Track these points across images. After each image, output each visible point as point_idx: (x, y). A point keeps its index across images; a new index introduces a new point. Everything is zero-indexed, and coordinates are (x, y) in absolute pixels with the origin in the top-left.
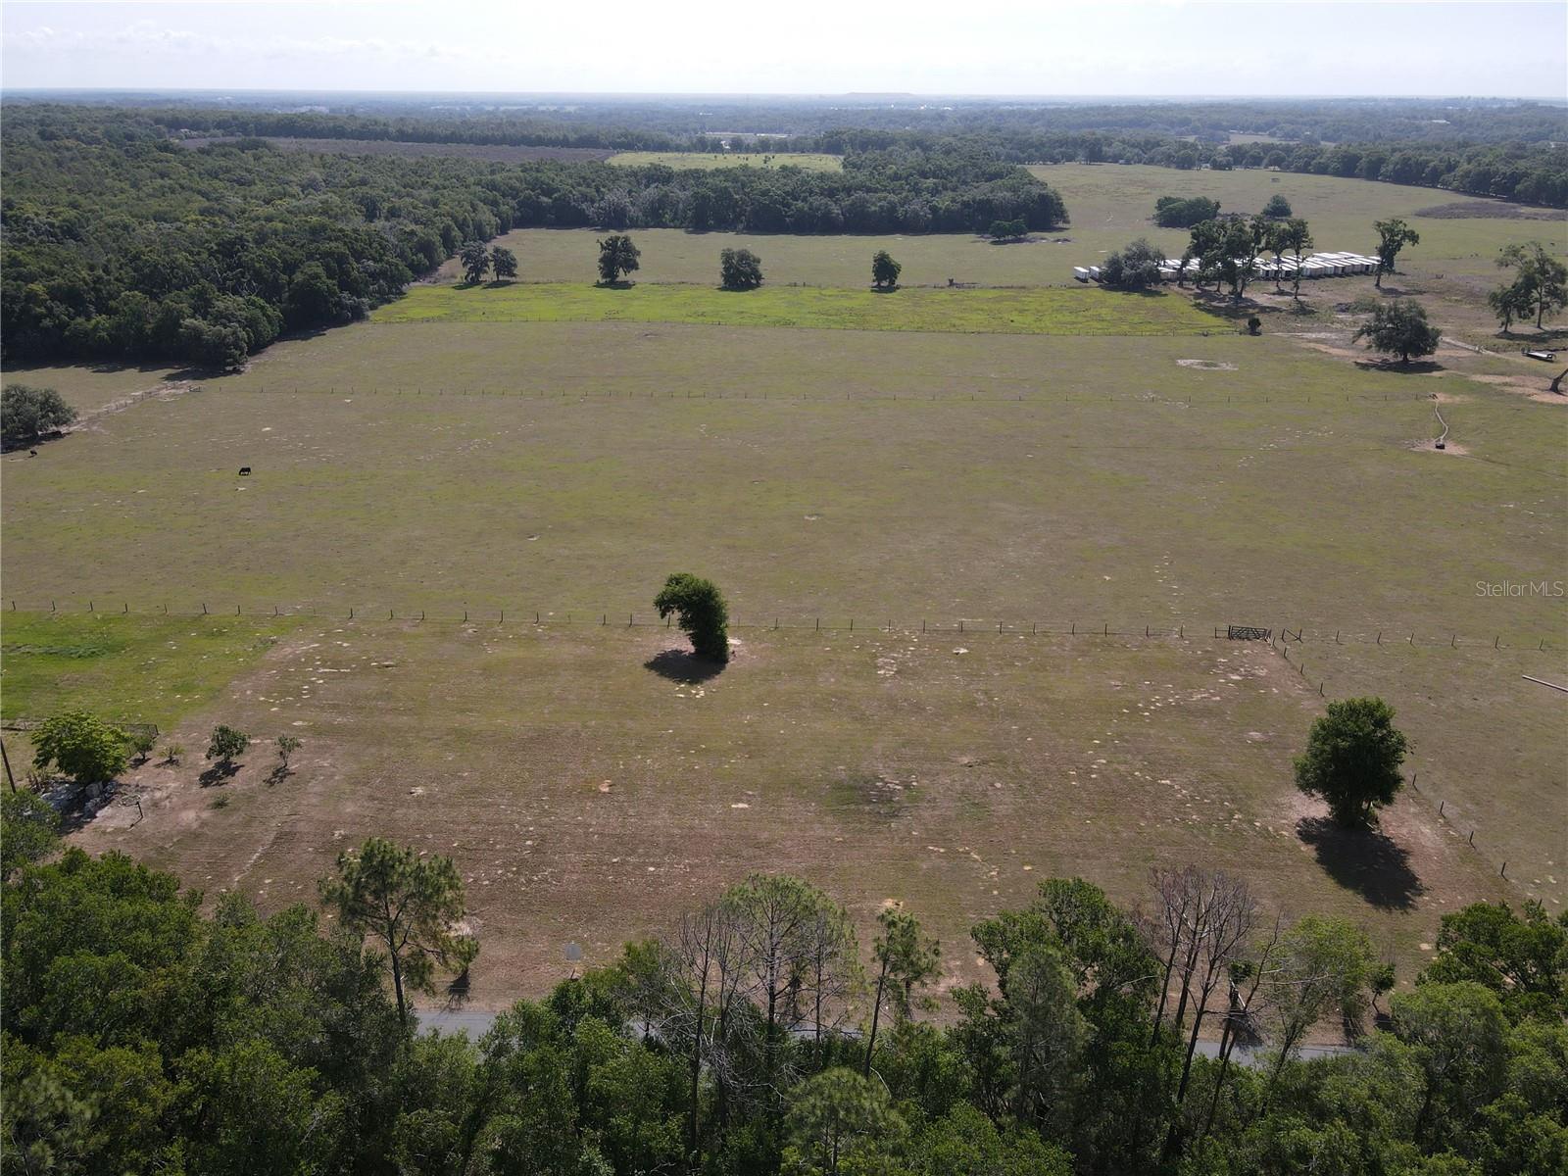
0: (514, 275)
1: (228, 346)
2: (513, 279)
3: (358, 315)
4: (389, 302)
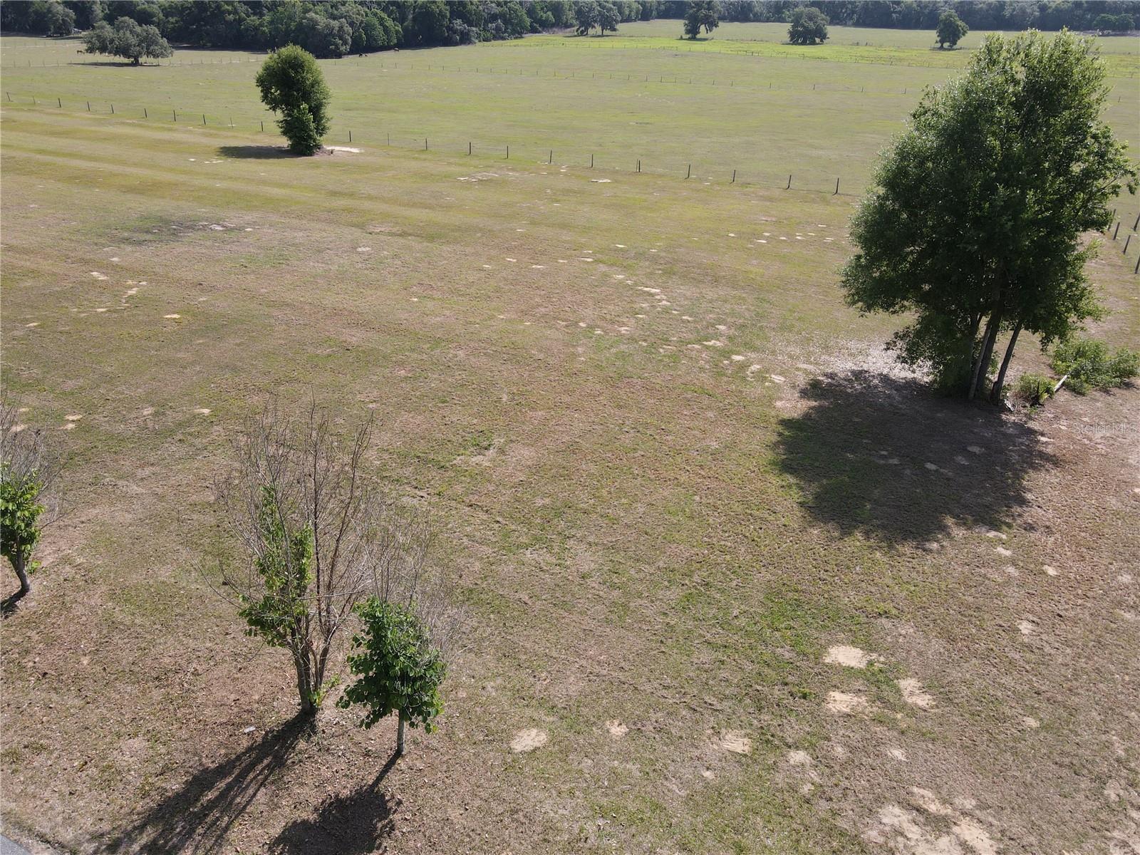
0: (615, 30)
1: (334, 36)
2: (614, 33)
3: (465, 39)
4: (503, 39)
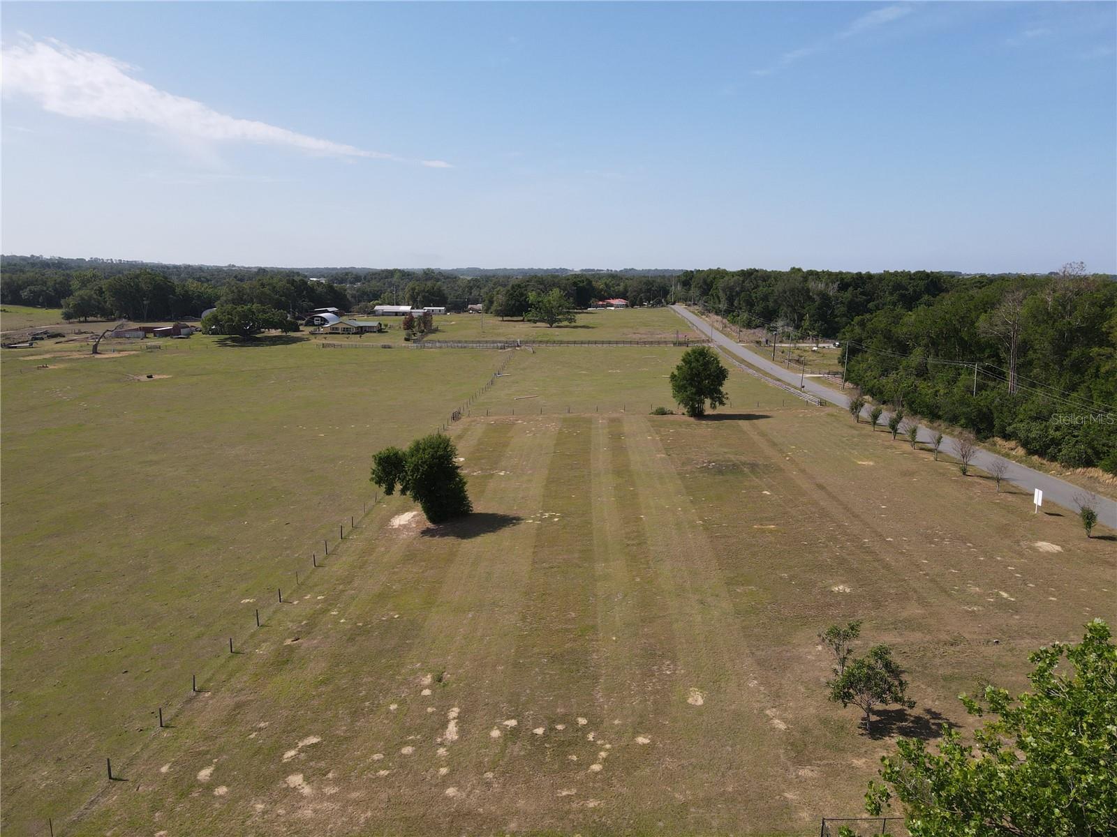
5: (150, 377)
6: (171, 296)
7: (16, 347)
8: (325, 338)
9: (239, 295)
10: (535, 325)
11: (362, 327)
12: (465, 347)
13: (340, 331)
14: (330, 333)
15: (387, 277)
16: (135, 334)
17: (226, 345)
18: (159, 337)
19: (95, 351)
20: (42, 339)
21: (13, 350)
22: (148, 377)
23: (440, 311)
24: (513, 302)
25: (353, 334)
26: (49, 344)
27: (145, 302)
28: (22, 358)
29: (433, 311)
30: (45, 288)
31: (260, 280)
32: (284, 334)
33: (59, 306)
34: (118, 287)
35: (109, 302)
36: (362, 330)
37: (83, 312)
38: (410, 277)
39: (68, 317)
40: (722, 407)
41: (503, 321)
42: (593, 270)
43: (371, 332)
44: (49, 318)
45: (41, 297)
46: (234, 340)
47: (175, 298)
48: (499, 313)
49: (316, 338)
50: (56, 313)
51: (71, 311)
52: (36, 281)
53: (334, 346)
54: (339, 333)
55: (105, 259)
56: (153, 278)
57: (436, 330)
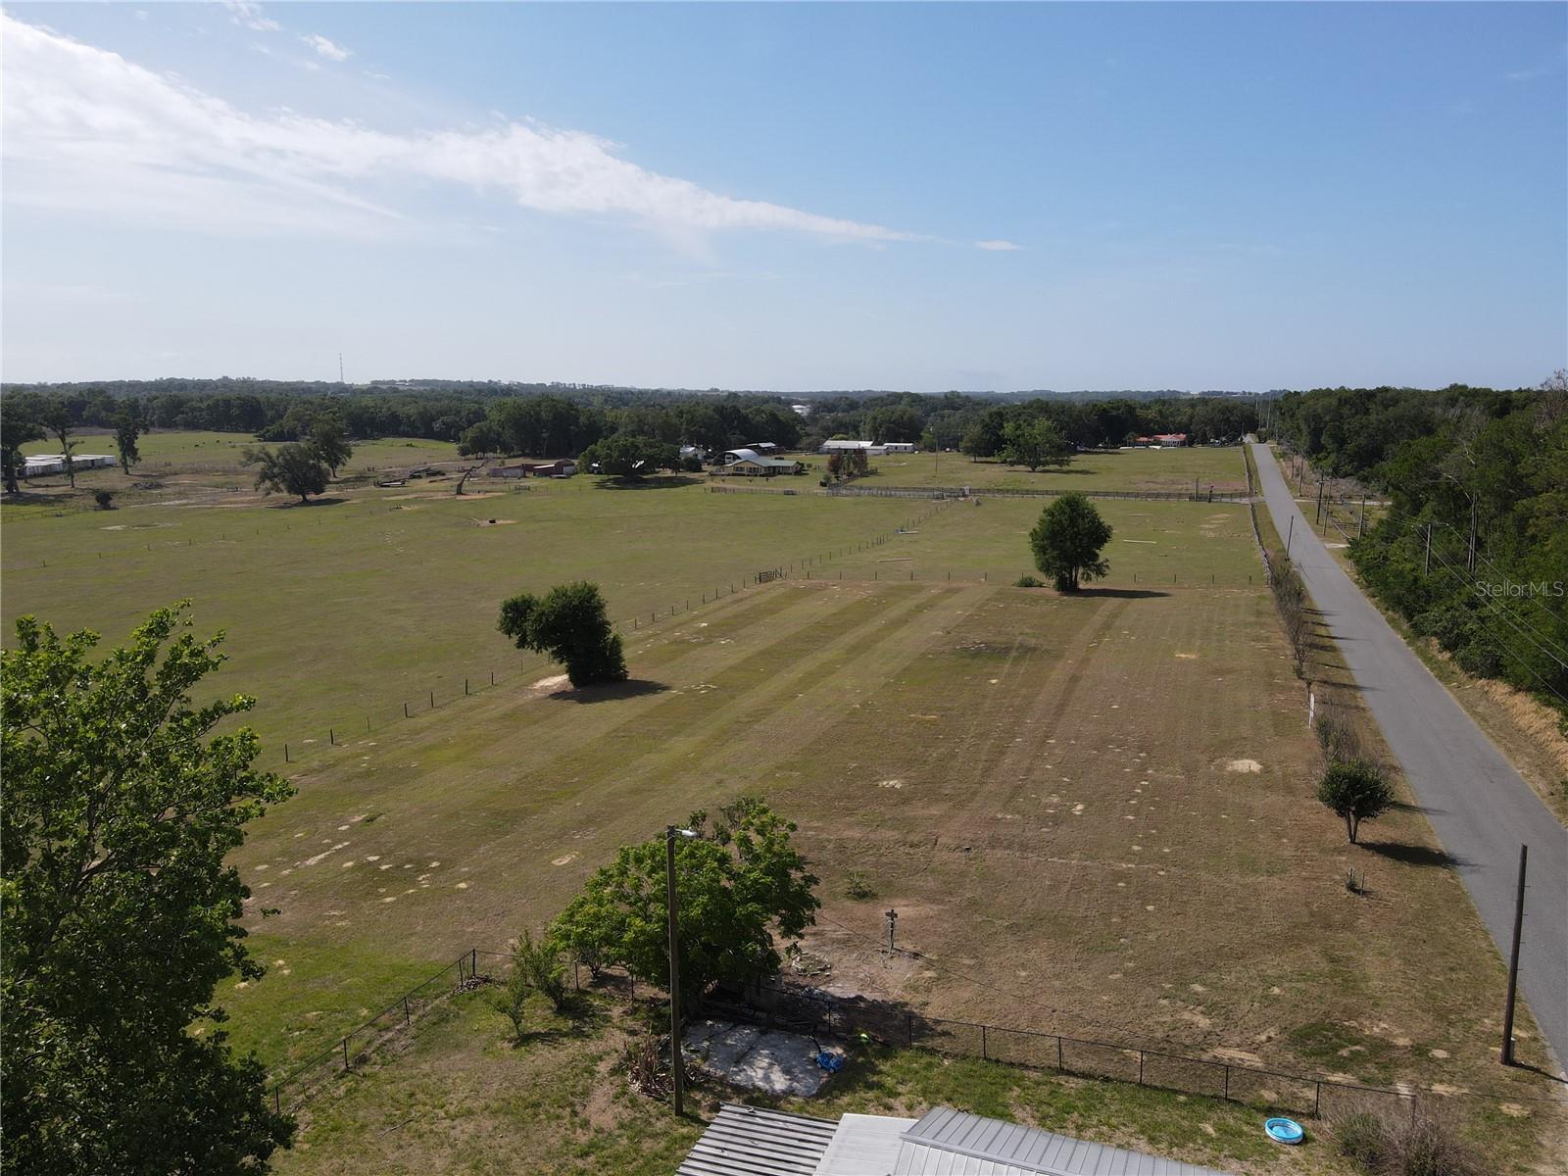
5: (493, 522)
6: (572, 427)
7: (388, 486)
8: (723, 481)
9: (639, 426)
10: (1012, 468)
11: (775, 467)
12: (891, 495)
13: (745, 472)
14: (733, 475)
15: (893, 403)
16: (514, 472)
17: (603, 487)
18: (539, 477)
19: (459, 492)
20: (420, 477)
21: (385, 489)
22: (491, 522)
23: (906, 448)
24: (988, 437)
25: (761, 476)
26: (424, 483)
27: (544, 435)
28: (385, 498)
29: (896, 448)
30: (458, 419)
31: (678, 407)
32: (674, 475)
33: (457, 440)
34: (518, 416)
35: (508, 434)
36: (774, 472)
37: (481, 446)
38: (922, 403)
39: (464, 452)
40: (1100, 578)
41: (976, 462)
42: (1221, 393)
43: (785, 474)
44: (442, 454)
45: (453, 430)
46: (616, 481)
47: (577, 430)
48: (968, 451)
49: (712, 480)
50: (452, 448)
51: (468, 445)
52: (451, 411)
53: (725, 490)
54: (744, 475)
55: (567, 383)
56: (554, 406)
57: (874, 472)
